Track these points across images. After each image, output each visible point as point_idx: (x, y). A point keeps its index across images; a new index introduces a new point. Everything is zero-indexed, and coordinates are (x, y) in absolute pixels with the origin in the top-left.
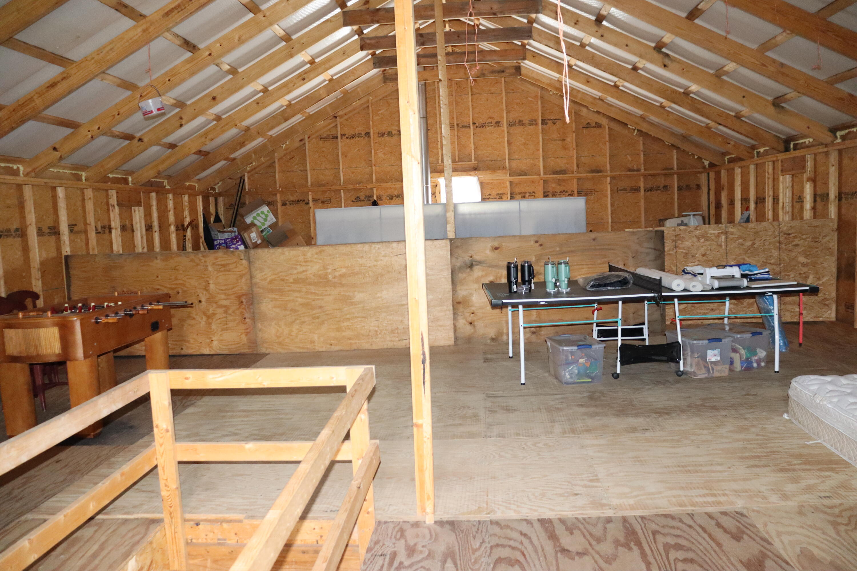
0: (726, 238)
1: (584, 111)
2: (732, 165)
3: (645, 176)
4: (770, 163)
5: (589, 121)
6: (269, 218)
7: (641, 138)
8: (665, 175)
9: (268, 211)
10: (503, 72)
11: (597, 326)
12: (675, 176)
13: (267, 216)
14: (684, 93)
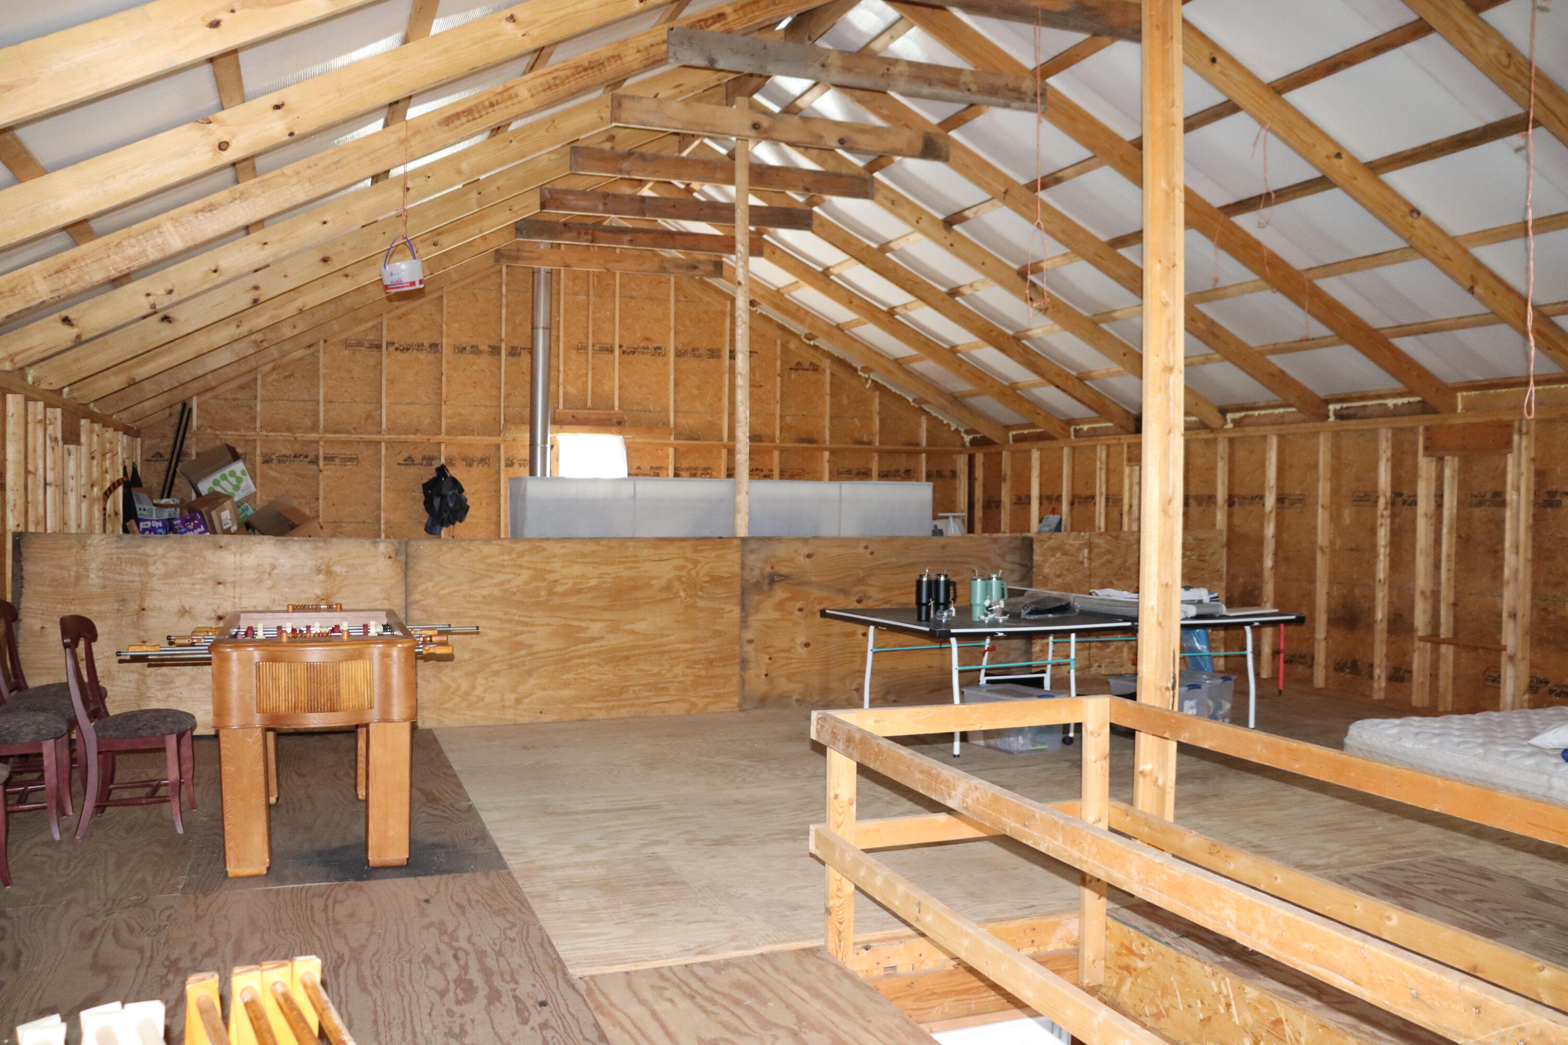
0: (1090, 552)
1: (793, 345)
2: (1025, 445)
3: (881, 453)
4: (1104, 448)
5: (801, 360)
6: (243, 485)
7: (877, 393)
8: (909, 453)
9: (243, 473)
10: (695, 267)
11: (986, 675)
12: (924, 455)
13: (239, 480)
14: (1014, 337)
